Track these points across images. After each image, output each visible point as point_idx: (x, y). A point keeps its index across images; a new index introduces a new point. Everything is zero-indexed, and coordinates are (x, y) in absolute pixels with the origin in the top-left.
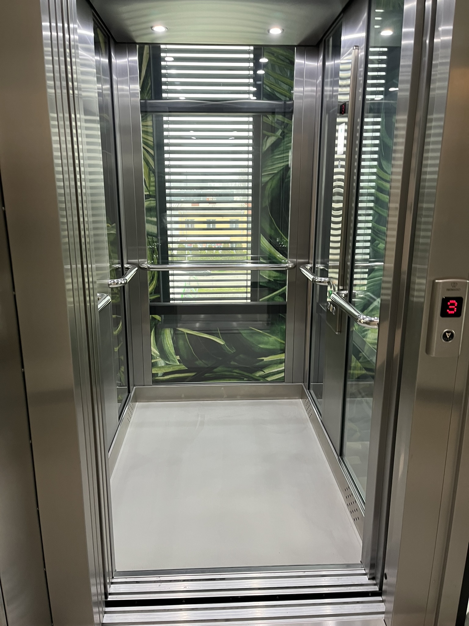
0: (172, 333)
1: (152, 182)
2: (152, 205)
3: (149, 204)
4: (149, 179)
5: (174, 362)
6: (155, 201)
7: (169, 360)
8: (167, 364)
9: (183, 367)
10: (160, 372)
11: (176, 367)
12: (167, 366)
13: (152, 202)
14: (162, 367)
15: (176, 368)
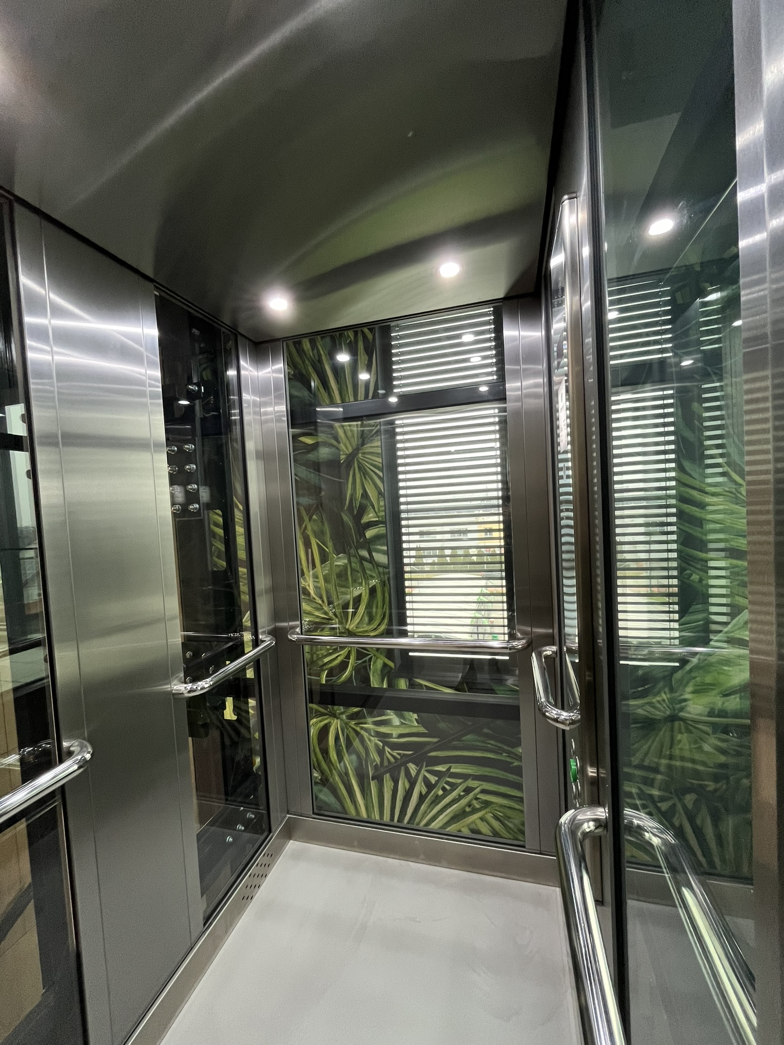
0: (408, 684)
1: (382, 506)
2: (381, 532)
3: (378, 531)
4: (379, 503)
5: (410, 721)
6: (385, 528)
7: (404, 719)
8: (402, 723)
9: (422, 730)
10: (395, 733)
11: (413, 728)
12: (403, 726)
13: (382, 528)
14: (397, 727)
15: (414, 730)
